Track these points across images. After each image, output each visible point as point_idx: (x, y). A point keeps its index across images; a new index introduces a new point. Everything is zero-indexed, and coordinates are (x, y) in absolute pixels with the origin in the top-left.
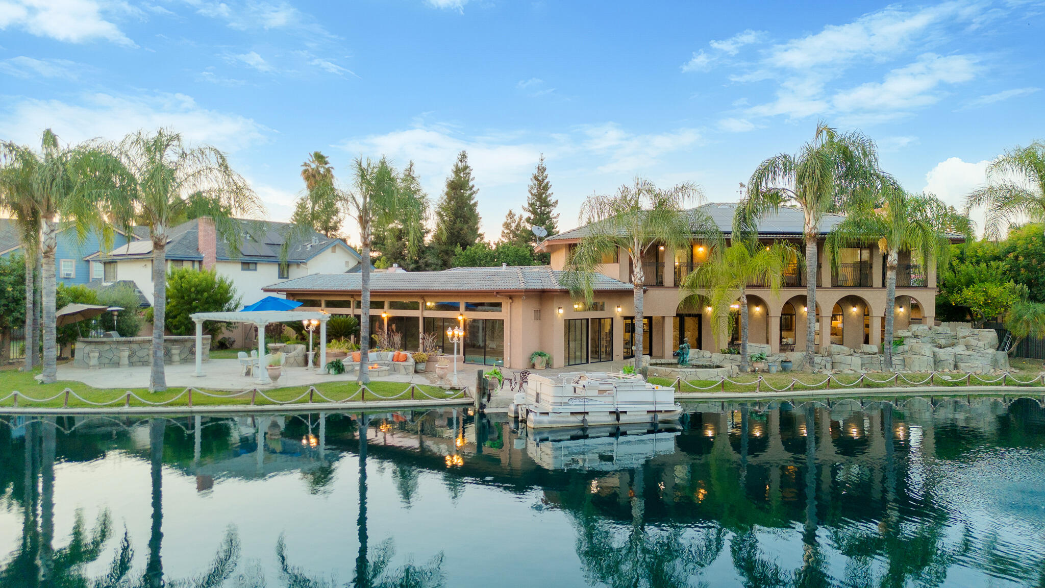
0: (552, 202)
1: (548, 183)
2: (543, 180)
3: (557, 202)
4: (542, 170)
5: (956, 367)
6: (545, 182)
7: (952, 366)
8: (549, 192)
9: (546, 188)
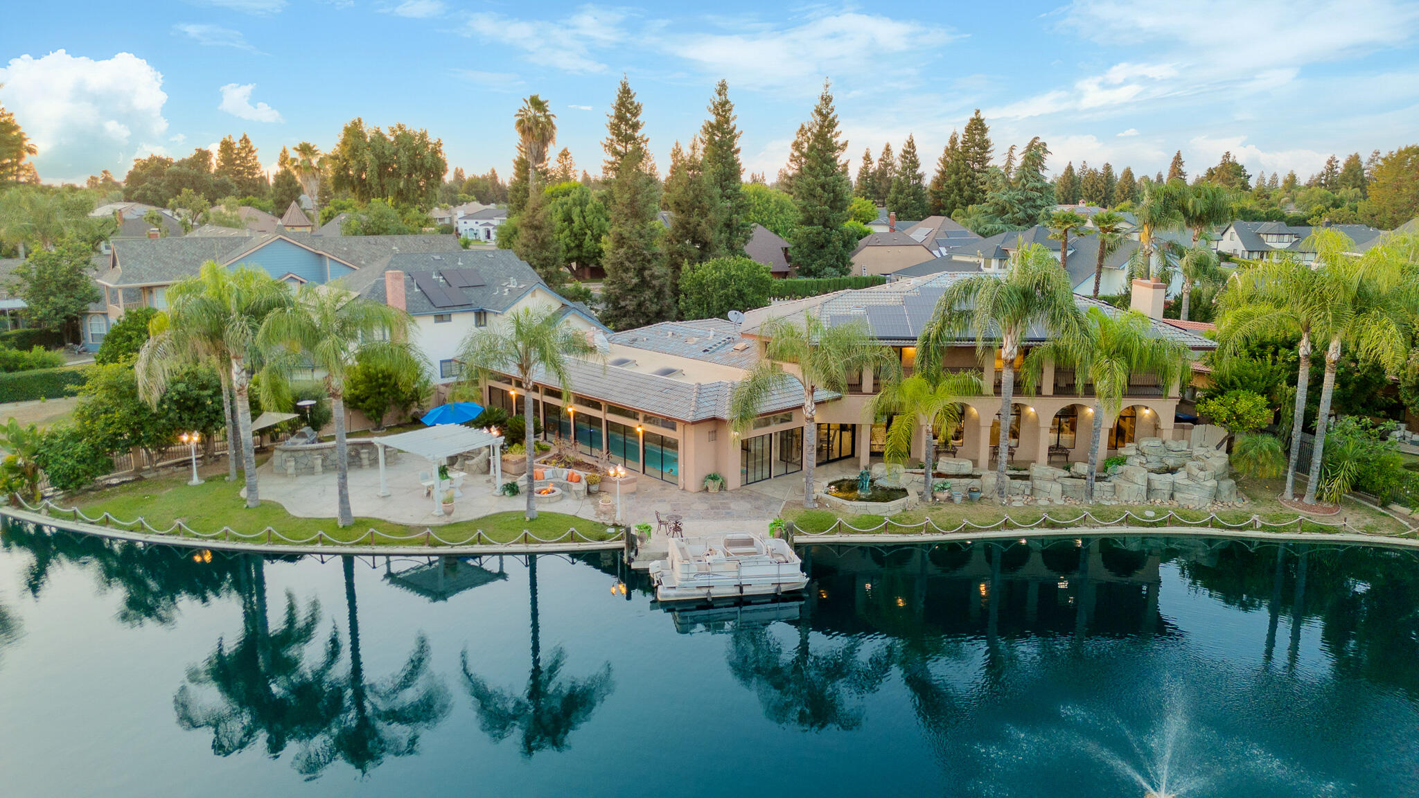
0: (840, 143)
1: (833, 120)
2: (829, 114)
3: (845, 144)
4: (827, 100)
5: (1172, 497)
6: (831, 116)
7: (1167, 497)
8: (837, 129)
9: (832, 124)
